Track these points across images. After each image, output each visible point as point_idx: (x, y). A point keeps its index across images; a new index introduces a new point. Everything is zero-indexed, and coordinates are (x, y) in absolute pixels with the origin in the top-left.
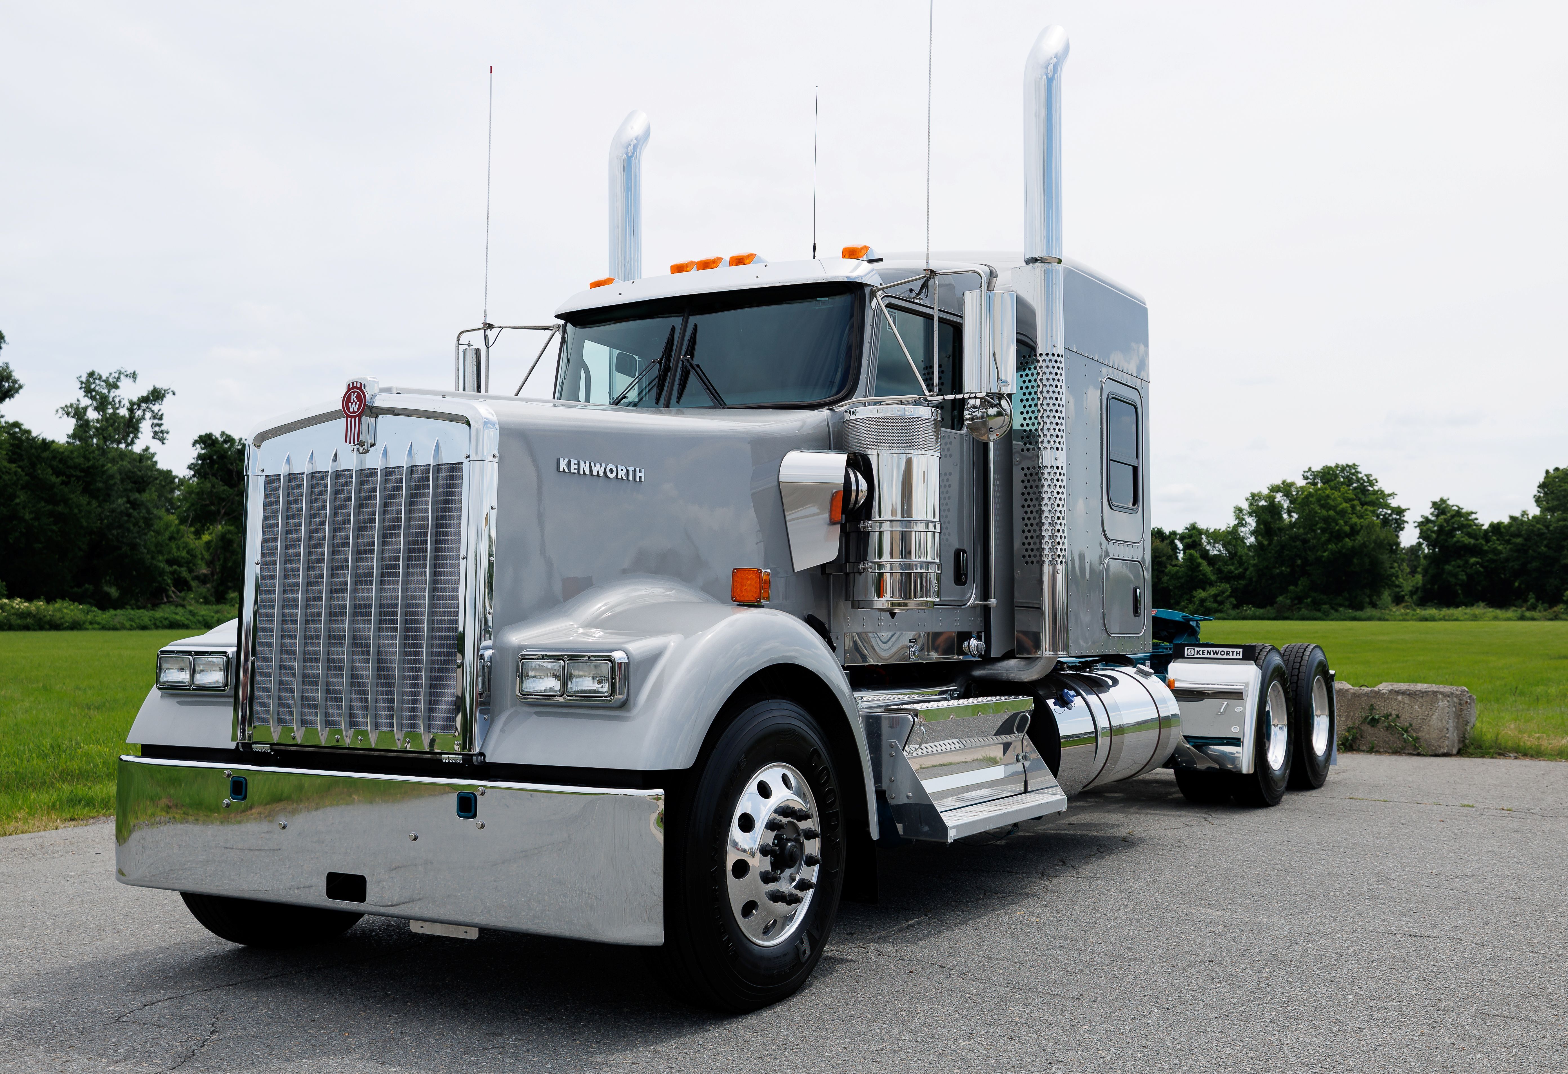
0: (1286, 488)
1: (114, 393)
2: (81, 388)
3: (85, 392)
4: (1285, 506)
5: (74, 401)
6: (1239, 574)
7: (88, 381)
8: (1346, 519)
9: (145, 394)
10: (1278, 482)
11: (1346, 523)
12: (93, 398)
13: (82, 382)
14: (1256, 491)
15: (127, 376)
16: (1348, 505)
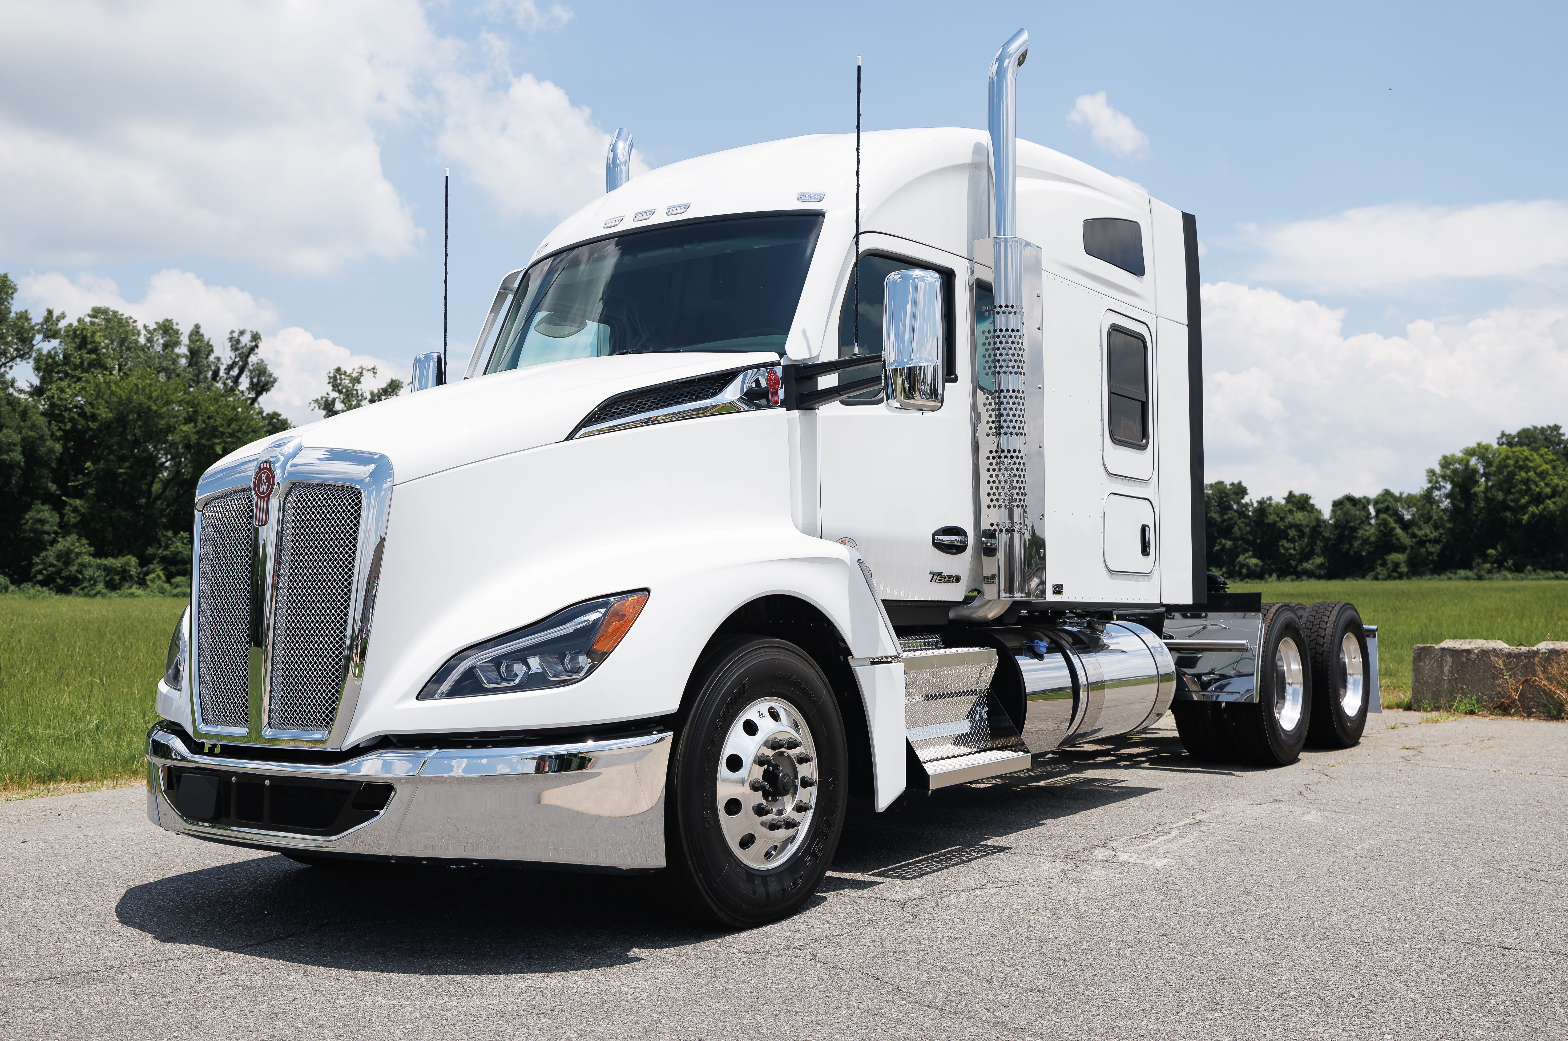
0: (1481, 451)
1: (358, 387)
2: (329, 383)
3: (333, 386)
4: (1482, 471)
5: (325, 395)
6: (1435, 538)
7: (335, 376)
8: (1547, 480)
9: (384, 386)
10: (1472, 444)
11: (1547, 485)
12: (340, 392)
13: (330, 378)
14: (1448, 454)
15: (368, 370)
16: (1548, 466)
